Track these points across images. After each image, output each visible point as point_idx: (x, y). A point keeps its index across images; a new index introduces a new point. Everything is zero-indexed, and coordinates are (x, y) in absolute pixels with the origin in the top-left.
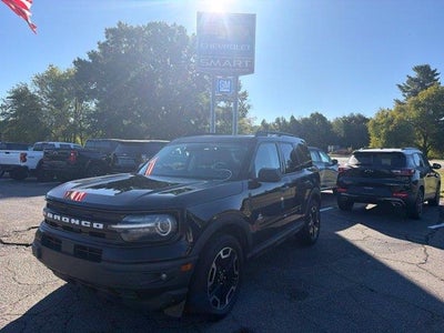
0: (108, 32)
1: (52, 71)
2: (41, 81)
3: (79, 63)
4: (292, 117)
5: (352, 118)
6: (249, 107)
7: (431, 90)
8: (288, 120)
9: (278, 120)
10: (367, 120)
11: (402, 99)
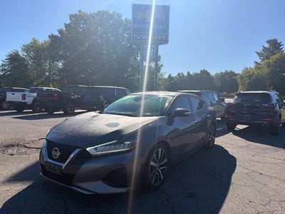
0: (71, 16)
1: (35, 42)
2: (27, 49)
3: (52, 37)
4: (188, 73)
5: (226, 73)
6: (162, 66)
7: (278, 56)
8: (186, 74)
9: (179, 74)
10: (236, 75)
11: (259, 61)
